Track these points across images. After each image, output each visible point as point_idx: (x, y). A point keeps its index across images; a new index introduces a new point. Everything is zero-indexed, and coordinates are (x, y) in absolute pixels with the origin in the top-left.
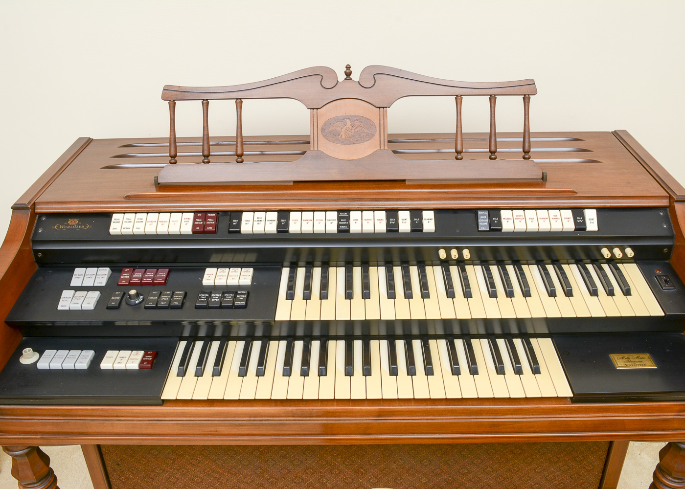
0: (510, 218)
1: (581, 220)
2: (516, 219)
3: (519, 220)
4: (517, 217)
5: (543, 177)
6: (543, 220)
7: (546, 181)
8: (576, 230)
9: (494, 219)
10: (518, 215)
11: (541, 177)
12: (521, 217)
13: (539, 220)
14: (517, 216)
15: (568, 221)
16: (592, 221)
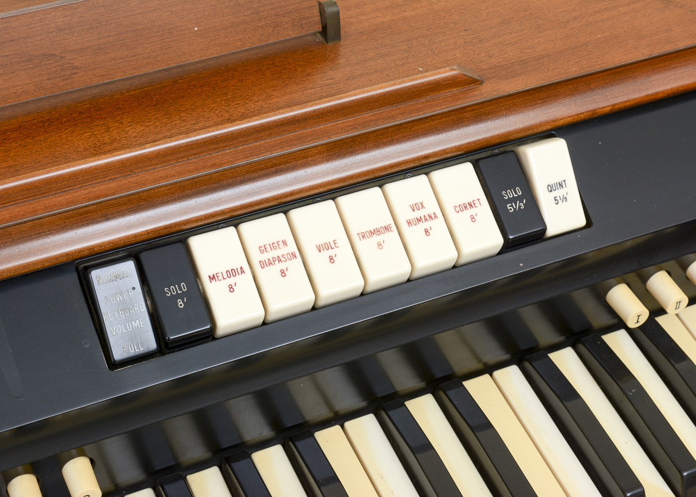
0: (236, 266)
1: (520, 199)
2: (263, 264)
3: (278, 266)
4: (265, 257)
5: (324, 28)
6: (376, 239)
7: (338, 37)
8: (509, 246)
9: (172, 290)
10: (268, 241)
11: (319, 28)
12: (282, 251)
13: (360, 244)
14: (263, 249)
15: (473, 218)
16: (559, 193)
